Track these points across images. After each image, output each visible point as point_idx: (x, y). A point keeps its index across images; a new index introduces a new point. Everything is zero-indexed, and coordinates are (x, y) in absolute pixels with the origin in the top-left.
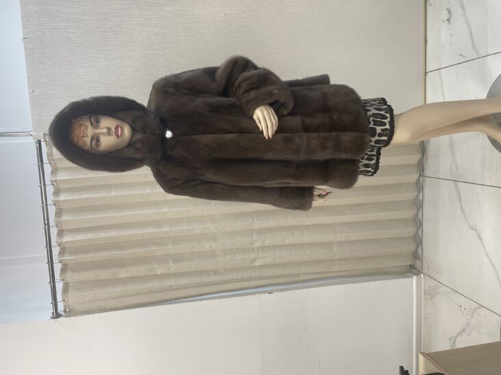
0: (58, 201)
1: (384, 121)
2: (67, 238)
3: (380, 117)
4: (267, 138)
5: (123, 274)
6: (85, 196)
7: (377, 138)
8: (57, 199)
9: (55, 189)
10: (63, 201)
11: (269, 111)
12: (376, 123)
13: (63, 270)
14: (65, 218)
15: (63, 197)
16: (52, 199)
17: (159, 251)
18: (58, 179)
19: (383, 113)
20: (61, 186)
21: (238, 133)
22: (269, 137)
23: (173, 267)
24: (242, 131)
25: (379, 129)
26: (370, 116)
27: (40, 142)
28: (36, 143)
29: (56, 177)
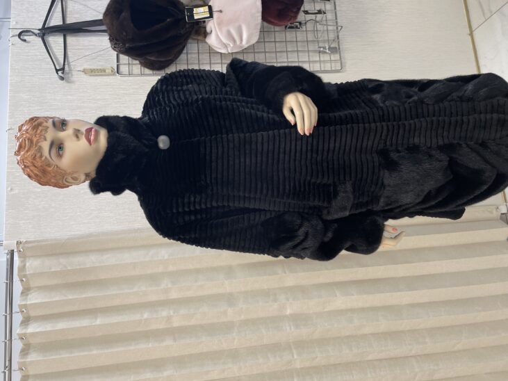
0: (25, 334)
6: (61, 325)
8: (23, 331)
9: (24, 317)
10: (33, 334)
15: (32, 329)
18: (29, 303)
27: (12, 253)
28: (8, 254)
29: (26, 299)
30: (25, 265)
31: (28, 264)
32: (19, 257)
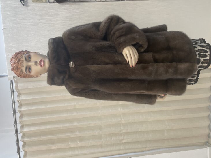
0: (21, 111)
1: (205, 54)
2: (26, 130)
3: (203, 51)
4: (131, 67)
5: (53, 147)
6: (34, 108)
7: (200, 65)
8: (20, 110)
9: (19, 104)
10: (24, 111)
11: (133, 49)
12: (200, 56)
13: (24, 146)
14: (25, 119)
15: (23, 108)
16: (18, 109)
17: (72, 135)
18: (21, 99)
19: (205, 48)
20: (23, 103)
21: (113, 64)
22: (132, 66)
23: (79, 144)
24: (116, 63)
25: (202, 59)
26: (196, 51)
27: (12, 81)
28: (10, 81)
29: (20, 98)
30: (17, 86)
31: (19, 85)
32: (15, 82)
